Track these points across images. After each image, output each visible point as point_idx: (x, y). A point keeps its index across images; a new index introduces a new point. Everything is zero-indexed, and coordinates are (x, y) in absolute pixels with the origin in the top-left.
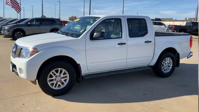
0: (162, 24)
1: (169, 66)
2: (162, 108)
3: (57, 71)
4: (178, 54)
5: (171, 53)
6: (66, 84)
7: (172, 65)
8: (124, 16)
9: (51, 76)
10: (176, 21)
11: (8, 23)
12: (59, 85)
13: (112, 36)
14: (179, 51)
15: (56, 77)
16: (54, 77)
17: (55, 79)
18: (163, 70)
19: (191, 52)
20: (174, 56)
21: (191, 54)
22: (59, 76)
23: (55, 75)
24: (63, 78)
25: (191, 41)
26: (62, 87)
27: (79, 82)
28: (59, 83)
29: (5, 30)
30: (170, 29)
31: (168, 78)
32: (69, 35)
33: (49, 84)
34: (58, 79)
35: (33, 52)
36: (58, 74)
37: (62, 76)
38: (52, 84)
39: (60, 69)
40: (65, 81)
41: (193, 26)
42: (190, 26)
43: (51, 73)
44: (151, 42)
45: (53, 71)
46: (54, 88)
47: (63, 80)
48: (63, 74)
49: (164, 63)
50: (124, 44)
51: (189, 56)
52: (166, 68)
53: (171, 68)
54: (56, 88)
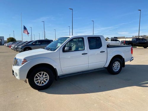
0: (117, 40)
1: (118, 67)
2: (110, 97)
3: (40, 74)
4: (124, 59)
5: (118, 58)
6: (47, 82)
7: (120, 66)
8: (85, 36)
9: (37, 77)
10: (127, 38)
11: (22, 44)
12: (43, 83)
13: (80, 49)
14: (124, 57)
15: (40, 77)
16: (39, 78)
17: (40, 79)
18: (114, 70)
19: (132, 57)
20: (121, 61)
21: (132, 58)
22: (42, 77)
23: (39, 76)
24: (45, 78)
25: (132, 50)
26: (45, 84)
27: (56, 80)
28: (42, 82)
29: (19, 48)
30: (122, 43)
31: (117, 75)
32: (49, 49)
33: (36, 82)
34: (42, 79)
35: (23, 61)
36: (41, 76)
37: (44, 76)
38: (38, 82)
39: (42, 72)
40: (47, 80)
41: (137, 41)
42: (134, 41)
43: (36, 75)
44: (104, 52)
45: (38, 74)
46: (39, 85)
47: (45, 79)
48: (45, 76)
49: (114, 65)
50: (86, 54)
51: (131, 59)
52: (116, 68)
53: (119, 68)
54: (41, 85)
